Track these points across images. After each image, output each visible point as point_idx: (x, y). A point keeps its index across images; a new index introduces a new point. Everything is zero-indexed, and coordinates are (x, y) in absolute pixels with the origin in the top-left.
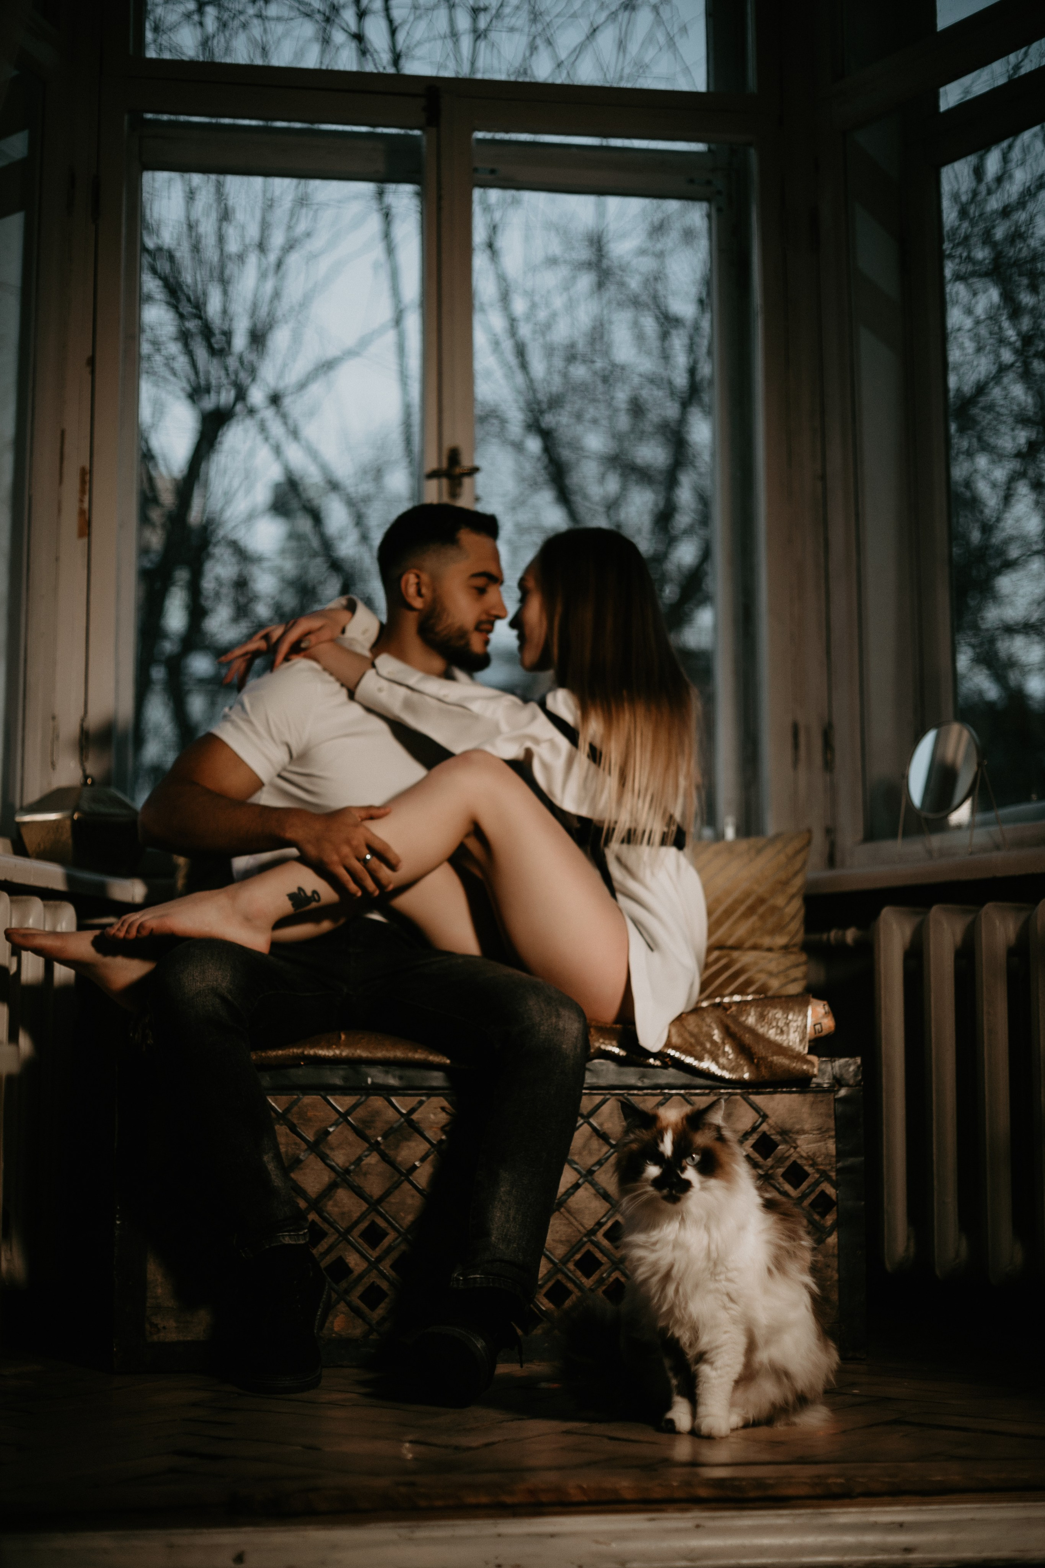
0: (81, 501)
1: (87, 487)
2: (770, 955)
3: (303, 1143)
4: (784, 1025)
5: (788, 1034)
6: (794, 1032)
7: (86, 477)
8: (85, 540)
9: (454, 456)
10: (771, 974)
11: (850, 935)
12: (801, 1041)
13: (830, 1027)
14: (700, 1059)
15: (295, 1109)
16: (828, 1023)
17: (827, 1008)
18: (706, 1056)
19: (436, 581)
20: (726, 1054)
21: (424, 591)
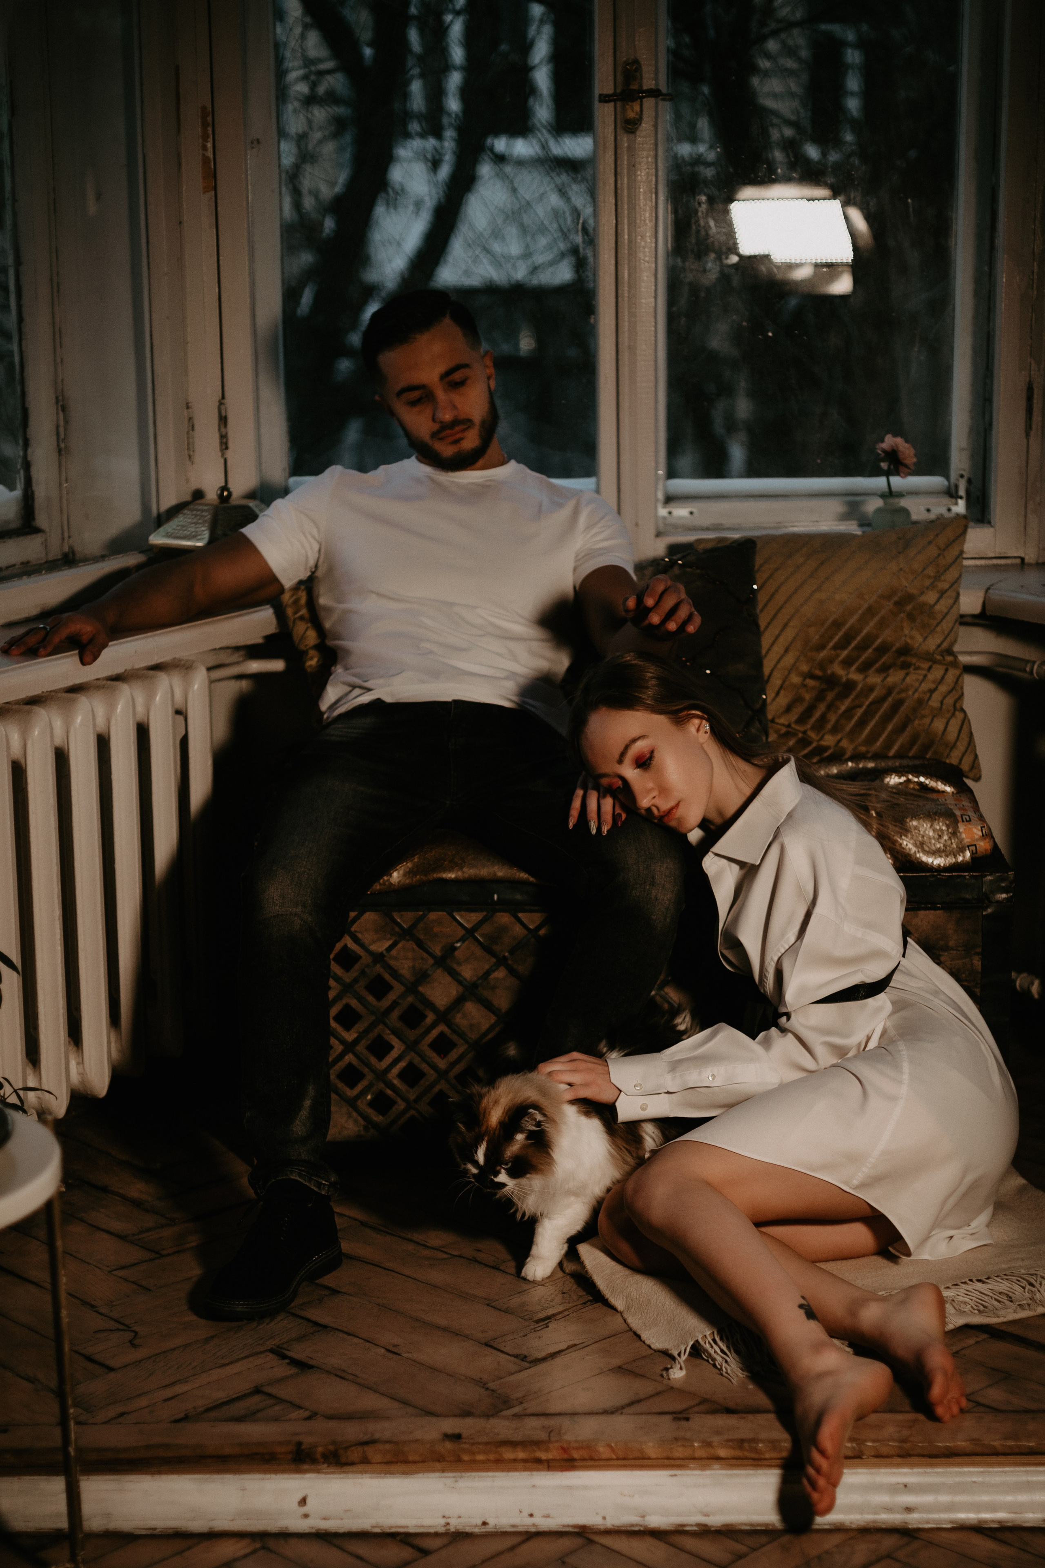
0: (205, 148)
1: (210, 129)
3: (429, 957)
7: (208, 119)
8: (212, 193)
15: (421, 925)
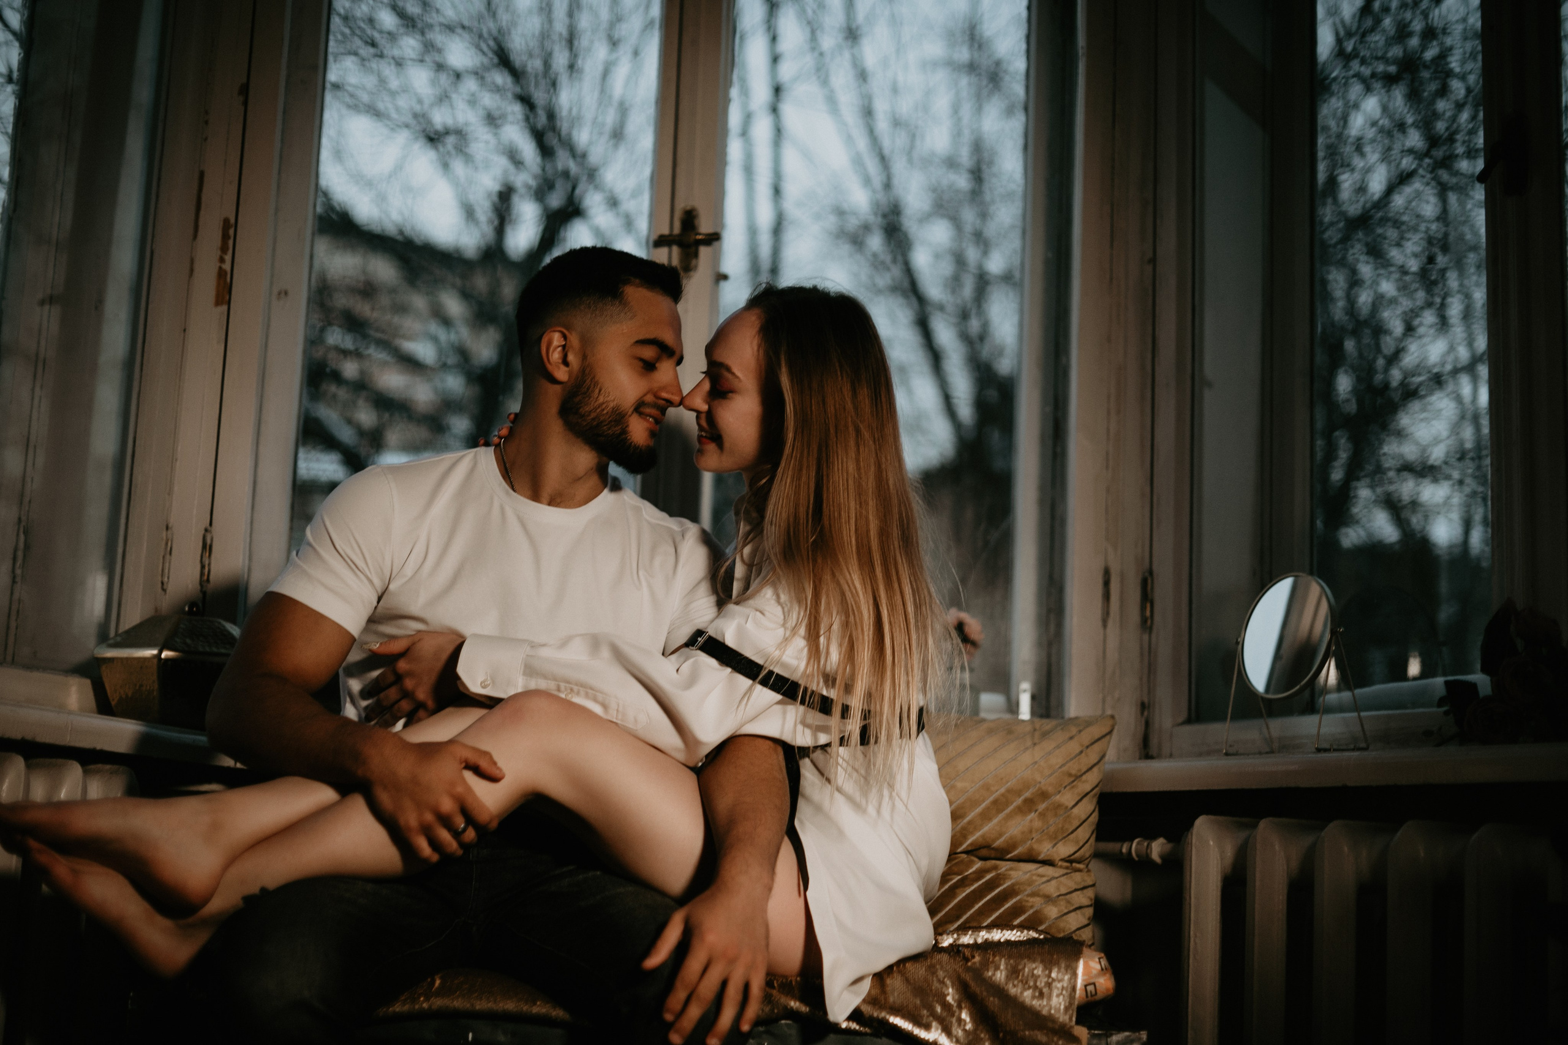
0: (222, 260)
1: (231, 242)
2: (1048, 871)
4: (1045, 986)
5: (1050, 998)
6: (1058, 996)
7: (229, 231)
8: (225, 308)
9: (689, 219)
10: (1048, 899)
11: (1157, 848)
12: (1066, 1009)
13: (1107, 990)
14: (927, 1027)
16: (1105, 983)
17: (1104, 962)
18: (934, 1024)
19: (587, 345)
20: (963, 1023)
21: (571, 357)
